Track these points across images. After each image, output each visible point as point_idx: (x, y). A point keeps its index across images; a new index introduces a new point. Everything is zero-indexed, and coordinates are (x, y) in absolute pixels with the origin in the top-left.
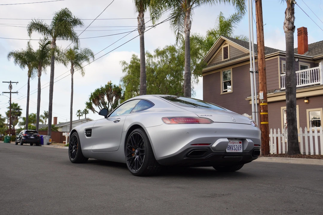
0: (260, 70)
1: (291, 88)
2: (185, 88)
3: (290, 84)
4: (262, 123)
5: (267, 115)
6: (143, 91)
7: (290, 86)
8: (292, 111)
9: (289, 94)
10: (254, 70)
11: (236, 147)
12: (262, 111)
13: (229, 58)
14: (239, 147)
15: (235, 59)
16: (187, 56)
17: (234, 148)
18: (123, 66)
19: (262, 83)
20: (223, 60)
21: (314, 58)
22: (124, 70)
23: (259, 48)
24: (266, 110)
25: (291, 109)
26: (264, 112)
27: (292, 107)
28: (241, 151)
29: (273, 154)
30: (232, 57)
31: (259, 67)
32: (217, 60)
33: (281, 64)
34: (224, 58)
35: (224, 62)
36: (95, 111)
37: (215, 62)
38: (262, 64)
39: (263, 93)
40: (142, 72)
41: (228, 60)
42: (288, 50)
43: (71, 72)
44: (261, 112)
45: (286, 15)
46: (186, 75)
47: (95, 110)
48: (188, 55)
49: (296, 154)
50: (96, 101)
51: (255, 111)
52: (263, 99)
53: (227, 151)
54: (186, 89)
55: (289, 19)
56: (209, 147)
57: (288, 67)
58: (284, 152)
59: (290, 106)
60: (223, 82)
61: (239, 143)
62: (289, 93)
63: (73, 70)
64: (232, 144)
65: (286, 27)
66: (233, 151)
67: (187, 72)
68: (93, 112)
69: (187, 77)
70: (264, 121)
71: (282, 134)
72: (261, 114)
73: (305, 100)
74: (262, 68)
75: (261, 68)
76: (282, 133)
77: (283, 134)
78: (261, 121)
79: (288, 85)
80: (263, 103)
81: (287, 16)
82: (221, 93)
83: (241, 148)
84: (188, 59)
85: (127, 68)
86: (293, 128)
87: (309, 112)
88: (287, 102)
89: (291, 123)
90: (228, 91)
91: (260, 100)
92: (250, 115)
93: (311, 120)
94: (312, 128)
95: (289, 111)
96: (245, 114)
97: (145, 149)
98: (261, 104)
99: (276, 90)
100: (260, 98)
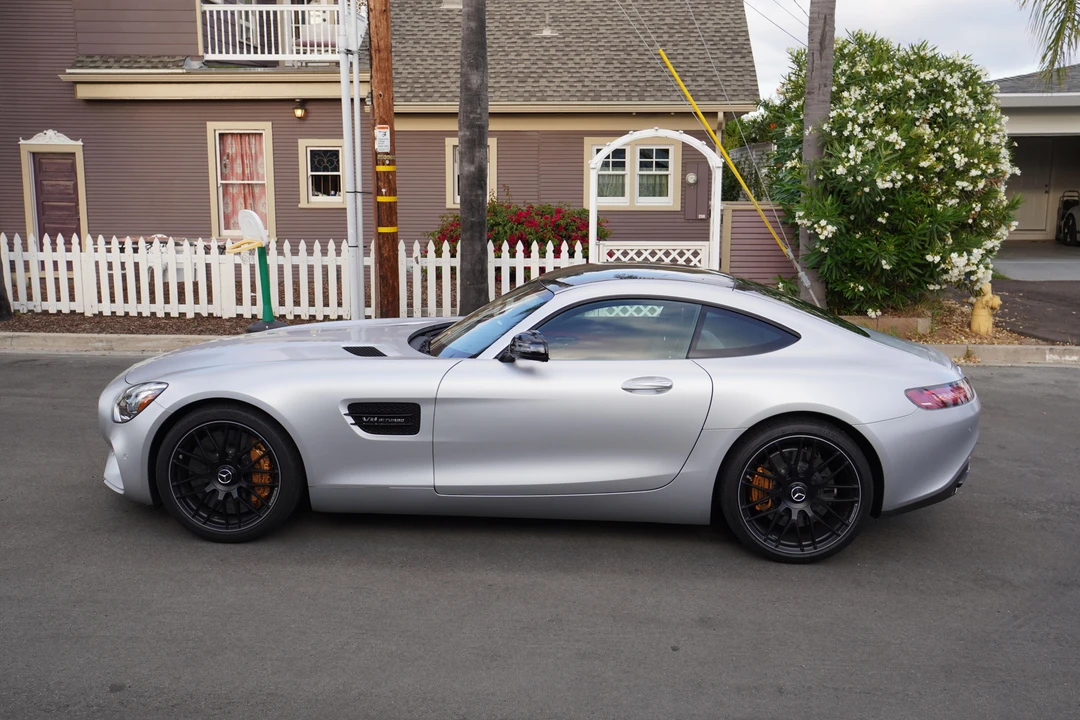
0: (378, 51)
1: (481, 128)
3: (480, 114)
4: (382, 230)
5: (395, 204)
7: (478, 119)
9: (475, 145)
10: (356, 48)
12: (384, 190)
19: (386, 98)
24: (394, 190)
26: (390, 195)
31: (375, 40)
38: (385, 31)
39: (388, 131)
59: (476, 182)
62: (476, 142)
70: (392, 224)
71: (413, 259)
72: (380, 199)
73: (297, 108)
75: (382, 42)
76: (415, 255)
77: (416, 258)
78: (380, 224)
79: (472, 116)
80: (389, 165)
88: (469, 171)
89: (477, 235)
91: (377, 154)
92: (77, 140)
93: (310, 173)
94: (313, 199)
95: (473, 198)
96: (50, 133)
97: (856, 486)
98: (380, 168)
99: (188, 59)
100: (376, 147)
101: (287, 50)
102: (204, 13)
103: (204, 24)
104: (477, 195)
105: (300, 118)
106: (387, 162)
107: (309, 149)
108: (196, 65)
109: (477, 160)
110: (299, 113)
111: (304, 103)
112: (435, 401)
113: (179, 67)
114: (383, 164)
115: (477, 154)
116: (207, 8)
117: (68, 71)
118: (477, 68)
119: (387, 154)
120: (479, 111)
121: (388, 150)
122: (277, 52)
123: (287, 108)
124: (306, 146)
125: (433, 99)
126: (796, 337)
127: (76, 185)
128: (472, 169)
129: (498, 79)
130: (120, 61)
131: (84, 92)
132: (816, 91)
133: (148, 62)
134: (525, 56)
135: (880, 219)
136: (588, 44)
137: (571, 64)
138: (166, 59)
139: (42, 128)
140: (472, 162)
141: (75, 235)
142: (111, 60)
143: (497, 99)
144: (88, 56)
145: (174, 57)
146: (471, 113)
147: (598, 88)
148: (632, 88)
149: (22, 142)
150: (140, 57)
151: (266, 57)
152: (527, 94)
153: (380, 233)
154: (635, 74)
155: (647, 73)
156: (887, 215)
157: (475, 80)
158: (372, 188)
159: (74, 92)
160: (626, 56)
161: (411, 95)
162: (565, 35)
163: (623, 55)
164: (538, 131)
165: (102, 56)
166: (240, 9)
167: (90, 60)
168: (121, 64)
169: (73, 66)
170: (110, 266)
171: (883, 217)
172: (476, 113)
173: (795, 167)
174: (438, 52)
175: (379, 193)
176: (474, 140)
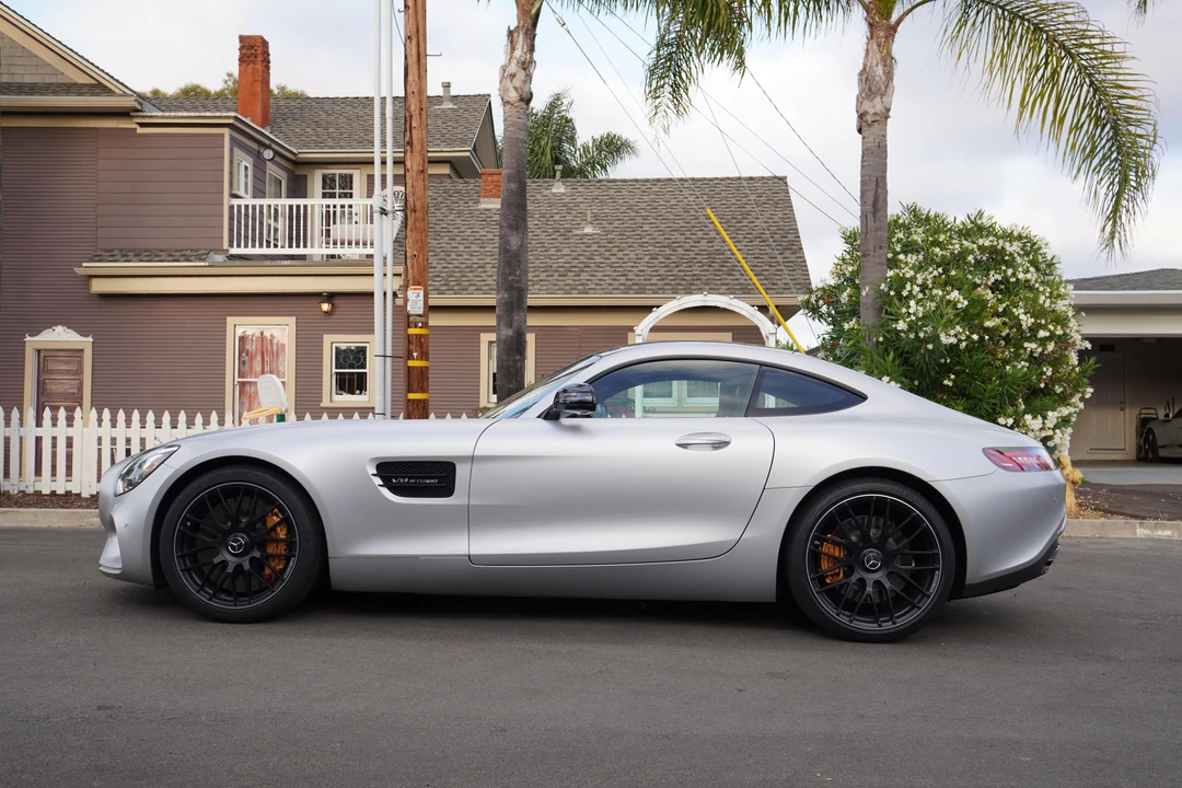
0: (414, 211)
3: (519, 276)
4: (412, 396)
5: (427, 369)
7: (517, 281)
9: (513, 308)
10: (390, 207)
12: (415, 354)
19: (421, 260)
21: (300, 155)
23: (414, 131)
24: (426, 354)
26: (421, 360)
31: (411, 200)
33: (231, 162)
38: (422, 192)
39: (422, 292)
45: (513, 49)
55: (524, 63)
65: (516, 88)
70: (423, 390)
72: (411, 363)
73: (324, 302)
75: (418, 202)
78: (410, 389)
79: (510, 278)
80: (421, 327)
81: (518, 53)
87: (332, 344)
88: (507, 335)
91: (409, 316)
92: (87, 336)
93: (334, 370)
94: (337, 398)
95: (511, 363)
96: (59, 329)
97: (936, 551)
98: (412, 331)
99: (212, 252)
100: (409, 308)
101: (316, 244)
102: (232, 207)
103: (231, 219)
104: (515, 360)
105: (326, 312)
106: (420, 325)
107: (334, 345)
108: (220, 258)
109: (515, 324)
110: (326, 307)
111: (331, 297)
112: (472, 459)
113: (201, 260)
114: (416, 327)
115: (516, 318)
116: (235, 202)
117: (84, 264)
118: (517, 230)
119: (420, 316)
120: (518, 273)
121: (421, 312)
122: (305, 246)
123: (313, 302)
124: (332, 342)
125: (468, 292)
126: (863, 398)
127: (81, 384)
128: (510, 332)
129: (537, 273)
130: (139, 255)
131: (99, 286)
132: (872, 253)
133: (170, 255)
134: (566, 251)
135: (946, 382)
136: (632, 240)
137: (614, 259)
138: (189, 253)
139: (50, 324)
140: (511, 326)
141: (78, 408)
142: (131, 254)
143: (536, 291)
144: (107, 251)
145: (198, 250)
146: (510, 274)
147: (642, 282)
148: (678, 282)
149: (28, 338)
150: (162, 251)
151: (294, 251)
152: (568, 287)
153: (409, 400)
154: (680, 268)
155: (694, 268)
156: (953, 377)
157: (514, 241)
158: (402, 352)
159: (88, 286)
160: (671, 252)
161: (445, 288)
162: (607, 233)
163: (668, 251)
164: (579, 327)
165: (121, 251)
166: (269, 203)
167: (109, 254)
168: (141, 258)
169: (91, 260)
170: (114, 441)
171: (950, 379)
172: (515, 275)
173: (853, 329)
174: (474, 248)
175: (410, 357)
176: (512, 303)
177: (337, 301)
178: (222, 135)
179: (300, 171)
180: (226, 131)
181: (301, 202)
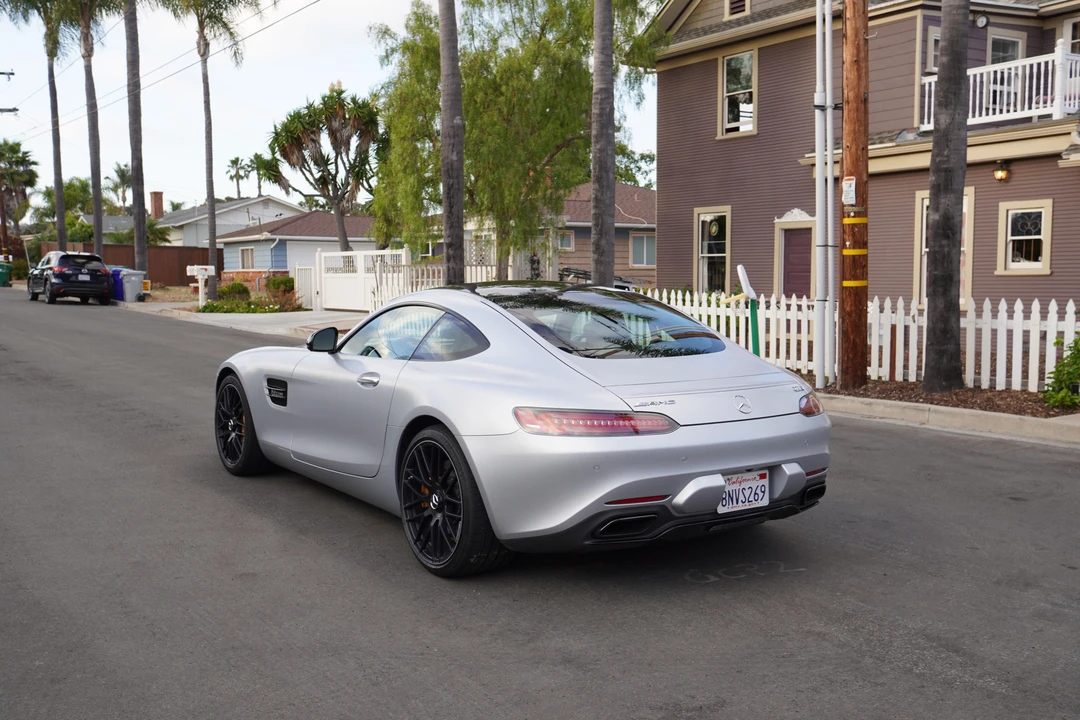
0: (848, 102)
1: (948, 171)
2: (597, 142)
3: (948, 156)
4: (846, 284)
5: (865, 257)
6: (452, 141)
7: (944, 162)
8: (946, 249)
9: (940, 191)
10: (829, 103)
11: (747, 492)
12: (848, 243)
13: (747, 12)
14: (758, 491)
15: (770, 17)
16: (602, 30)
17: (741, 498)
18: (379, 42)
19: (853, 150)
20: (727, 17)
21: (1043, 10)
22: (386, 58)
23: (848, 23)
24: (861, 242)
25: (945, 242)
26: (854, 248)
27: (947, 237)
28: (765, 502)
29: (876, 378)
30: (759, 9)
31: (845, 92)
32: (708, 15)
33: (925, 41)
34: (732, 9)
35: (730, 25)
36: (290, 189)
37: (699, 25)
38: (856, 82)
39: (853, 183)
40: (448, 76)
41: (746, 21)
42: (947, 36)
43: (199, 52)
44: (844, 246)
46: (599, 97)
47: (290, 186)
48: (605, 25)
49: (949, 388)
50: (293, 153)
51: (826, 238)
52: (853, 202)
53: (721, 510)
54: (598, 147)
56: (663, 507)
57: (946, 97)
58: (912, 378)
59: (941, 231)
60: (726, 95)
61: (758, 478)
62: (942, 187)
63: (207, 45)
64: (736, 487)
66: (741, 507)
67: (602, 86)
68: (283, 192)
69: (601, 104)
70: (855, 278)
71: (910, 318)
72: (846, 252)
73: (998, 170)
74: (857, 97)
75: (851, 95)
76: (912, 314)
77: (913, 316)
78: (844, 278)
79: (938, 159)
80: (854, 217)
82: (719, 137)
83: (764, 492)
84: (603, 40)
85: (393, 50)
86: (945, 307)
87: (1008, 211)
89: (941, 290)
90: (741, 129)
91: (843, 206)
93: (1010, 238)
94: (1013, 265)
95: (937, 249)
96: (796, 211)
98: (847, 221)
99: (905, 132)
100: (843, 199)
102: (923, 87)
103: (922, 96)
104: (941, 246)
105: (1001, 180)
106: (852, 214)
107: (1010, 212)
108: (911, 136)
109: (941, 207)
110: (1000, 174)
111: (1006, 164)
113: (891, 141)
114: (849, 216)
115: (943, 201)
116: (927, 80)
117: (807, 155)
118: (946, 106)
119: (852, 205)
120: (946, 153)
124: (1009, 209)
128: (936, 217)
139: (789, 208)
140: (937, 210)
145: (892, 131)
146: (937, 156)
149: (776, 220)
153: (844, 288)
157: (945, 119)
158: (838, 243)
159: (811, 173)
169: (812, 151)
172: (942, 155)
176: (939, 185)
177: (1014, 168)
178: (915, 18)
179: (1048, 26)
180: (918, 13)
181: (1042, 59)
